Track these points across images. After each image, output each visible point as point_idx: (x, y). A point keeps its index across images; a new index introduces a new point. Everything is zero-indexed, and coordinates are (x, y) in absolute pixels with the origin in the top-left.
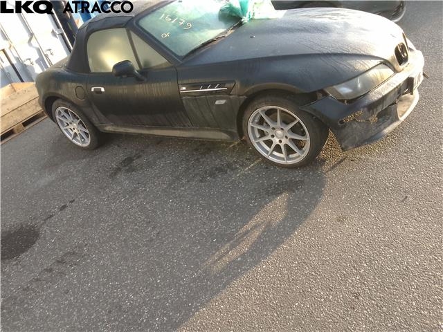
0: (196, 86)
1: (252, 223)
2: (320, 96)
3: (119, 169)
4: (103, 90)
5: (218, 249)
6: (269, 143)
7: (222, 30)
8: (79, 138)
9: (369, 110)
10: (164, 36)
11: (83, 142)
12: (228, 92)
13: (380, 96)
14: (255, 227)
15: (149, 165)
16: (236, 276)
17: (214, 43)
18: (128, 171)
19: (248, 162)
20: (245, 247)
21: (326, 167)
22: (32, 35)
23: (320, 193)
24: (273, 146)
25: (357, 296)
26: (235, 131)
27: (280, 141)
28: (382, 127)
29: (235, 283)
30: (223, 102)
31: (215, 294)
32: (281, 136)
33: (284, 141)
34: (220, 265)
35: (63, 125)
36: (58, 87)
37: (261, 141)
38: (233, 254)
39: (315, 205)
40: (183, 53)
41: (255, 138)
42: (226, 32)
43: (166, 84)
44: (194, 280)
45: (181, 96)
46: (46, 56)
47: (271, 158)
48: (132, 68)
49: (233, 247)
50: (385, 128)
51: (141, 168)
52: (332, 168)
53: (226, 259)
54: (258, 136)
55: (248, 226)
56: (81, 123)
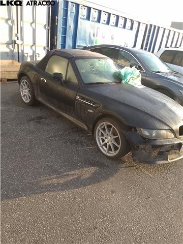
0: (84, 99)
1: (73, 172)
2: (133, 130)
3: (34, 119)
4: (45, 81)
5: (50, 175)
6: (103, 140)
7: (110, 81)
8: (25, 97)
9: (152, 148)
10: (82, 71)
11: (26, 100)
12: (96, 108)
13: (161, 144)
14: (73, 175)
15: (48, 124)
16: (49, 191)
17: (103, 85)
18: (36, 122)
19: (91, 145)
20: (62, 181)
21: (123, 165)
22: (34, 44)
23: (112, 175)
24: (104, 143)
25: (95, 228)
26: (91, 127)
27: (108, 142)
28: (157, 160)
29: (46, 194)
30: (91, 111)
31: (35, 194)
32: (109, 140)
33: (110, 143)
34: (46, 183)
35: (22, 88)
36: (28, 71)
37: (100, 138)
38: (55, 181)
39: (106, 179)
40: (86, 82)
41: (98, 135)
42: (111, 83)
43: (72, 91)
44: (30, 183)
45: (76, 99)
46: (36, 56)
47: (101, 148)
48: (62, 77)
49: (57, 178)
50: (159, 161)
51: (43, 124)
52: (126, 167)
53: (50, 182)
54: (100, 135)
55: (70, 173)
56: (29, 91)
